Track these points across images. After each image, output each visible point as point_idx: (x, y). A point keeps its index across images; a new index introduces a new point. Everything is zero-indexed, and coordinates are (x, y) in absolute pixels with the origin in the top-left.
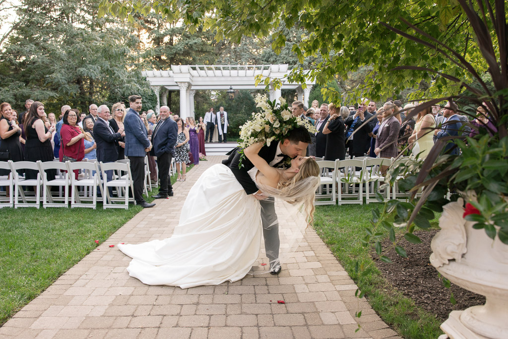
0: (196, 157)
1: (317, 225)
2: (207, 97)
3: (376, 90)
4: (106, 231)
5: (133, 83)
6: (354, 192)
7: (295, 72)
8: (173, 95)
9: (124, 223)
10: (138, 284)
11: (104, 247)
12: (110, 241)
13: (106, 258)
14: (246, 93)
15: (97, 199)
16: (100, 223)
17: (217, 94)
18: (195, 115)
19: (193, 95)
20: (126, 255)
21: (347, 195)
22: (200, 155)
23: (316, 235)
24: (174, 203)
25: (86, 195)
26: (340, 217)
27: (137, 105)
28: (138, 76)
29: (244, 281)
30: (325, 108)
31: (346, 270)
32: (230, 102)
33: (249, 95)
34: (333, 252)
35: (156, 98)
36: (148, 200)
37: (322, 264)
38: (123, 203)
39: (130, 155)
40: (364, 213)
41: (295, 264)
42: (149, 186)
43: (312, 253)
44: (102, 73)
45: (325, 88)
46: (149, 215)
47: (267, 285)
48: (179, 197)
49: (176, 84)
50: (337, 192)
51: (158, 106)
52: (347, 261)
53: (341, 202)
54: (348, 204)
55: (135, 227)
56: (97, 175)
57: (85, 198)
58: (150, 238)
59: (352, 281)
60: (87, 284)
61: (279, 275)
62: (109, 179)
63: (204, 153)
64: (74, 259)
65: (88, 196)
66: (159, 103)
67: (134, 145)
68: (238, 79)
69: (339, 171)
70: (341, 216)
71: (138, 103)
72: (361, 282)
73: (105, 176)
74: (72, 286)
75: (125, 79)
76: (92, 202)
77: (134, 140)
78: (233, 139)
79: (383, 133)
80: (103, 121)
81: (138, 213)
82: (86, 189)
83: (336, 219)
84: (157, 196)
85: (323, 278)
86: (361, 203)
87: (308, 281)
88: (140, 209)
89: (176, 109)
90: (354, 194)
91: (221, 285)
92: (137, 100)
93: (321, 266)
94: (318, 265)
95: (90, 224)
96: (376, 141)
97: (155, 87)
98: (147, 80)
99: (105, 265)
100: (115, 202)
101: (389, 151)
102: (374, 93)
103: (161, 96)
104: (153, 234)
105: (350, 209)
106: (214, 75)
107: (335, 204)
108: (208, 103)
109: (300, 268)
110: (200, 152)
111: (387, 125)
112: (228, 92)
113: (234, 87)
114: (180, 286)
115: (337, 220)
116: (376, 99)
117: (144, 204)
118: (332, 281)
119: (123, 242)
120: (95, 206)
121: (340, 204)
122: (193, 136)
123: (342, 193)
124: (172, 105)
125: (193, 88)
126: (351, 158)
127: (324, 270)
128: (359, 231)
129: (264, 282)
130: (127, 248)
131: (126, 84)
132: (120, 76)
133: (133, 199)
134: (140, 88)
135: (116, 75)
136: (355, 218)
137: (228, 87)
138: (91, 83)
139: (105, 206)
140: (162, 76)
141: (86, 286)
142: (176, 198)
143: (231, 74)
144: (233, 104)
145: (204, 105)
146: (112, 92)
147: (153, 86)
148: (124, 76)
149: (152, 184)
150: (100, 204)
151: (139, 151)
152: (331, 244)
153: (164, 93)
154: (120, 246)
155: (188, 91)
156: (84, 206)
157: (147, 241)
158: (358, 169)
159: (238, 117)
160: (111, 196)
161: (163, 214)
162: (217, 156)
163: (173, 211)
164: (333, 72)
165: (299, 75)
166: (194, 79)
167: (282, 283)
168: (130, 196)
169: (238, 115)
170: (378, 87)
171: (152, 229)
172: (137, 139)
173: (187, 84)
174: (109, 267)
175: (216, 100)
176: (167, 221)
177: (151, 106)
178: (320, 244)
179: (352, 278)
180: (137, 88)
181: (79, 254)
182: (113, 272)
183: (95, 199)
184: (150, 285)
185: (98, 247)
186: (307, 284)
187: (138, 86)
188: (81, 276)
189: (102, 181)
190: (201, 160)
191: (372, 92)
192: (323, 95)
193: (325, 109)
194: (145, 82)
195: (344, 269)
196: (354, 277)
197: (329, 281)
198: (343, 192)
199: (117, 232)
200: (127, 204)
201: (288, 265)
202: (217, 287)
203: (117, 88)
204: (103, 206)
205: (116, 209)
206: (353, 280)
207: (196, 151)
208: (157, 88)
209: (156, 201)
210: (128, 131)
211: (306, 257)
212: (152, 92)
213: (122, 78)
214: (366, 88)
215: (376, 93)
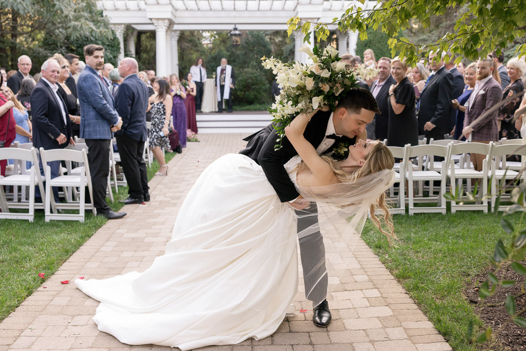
0: (182, 137)
1: (380, 248)
2: (197, 42)
3: (472, 43)
4: (53, 258)
5: (83, 20)
6: (431, 194)
7: (350, 14)
8: (143, 37)
9: (80, 245)
10: (113, 344)
11: (53, 283)
12: (62, 273)
13: (57, 301)
14: (258, 36)
15: (35, 206)
16: (42, 244)
17: (212, 36)
18: (179, 69)
19: (177, 38)
20: (89, 297)
21: (421, 199)
22: (189, 133)
23: (380, 262)
24: (155, 211)
25: (16, 200)
26: (412, 234)
27: (96, 60)
28: (91, 9)
29: (276, 338)
30: (385, 63)
31: (430, 320)
32: (234, 50)
33: (263, 39)
34: (408, 290)
35: (119, 44)
36: (114, 207)
37: (393, 310)
38: (76, 212)
39: (87, 138)
40: (449, 228)
41: (352, 311)
42: (114, 184)
43: (375, 293)
44: (34, 4)
45: (395, 38)
46: (119, 231)
47: (311, 344)
48: (161, 202)
49: (150, 22)
50: (406, 194)
51: (121, 56)
52: (430, 305)
53: (413, 211)
54: (424, 214)
55: (98, 251)
56: (35, 169)
57: (14, 205)
58: (123, 268)
59: (440, 337)
60: (33, 343)
61: (329, 328)
62: (55, 174)
63: (195, 129)
64: (8, 303)
65: (19, 200)
66: (122, 51)
67: (93, 121)
68: (247, 14)
69: (410, 162)
70: (415, 233)
71: (97, 57)
72: (456, 338)
73: (48, 169)
74: (11, 347)
75: (71, 14)
76: (27, 211)
77: (92, 113)
78: (238, 108)
79: (477, 103)
80: (47, 85)
81: (100, 227)
82: (16, 190)
83: (408, 237)
84: (127, 201)
85: (396, 333)
86: (444, 212)
87: (373, 337)
88: (102, 221)
89: (149, 60)
90: (432, 198)
91: (241, 345)
92: (96, 53)
93: (392, 314)
94: (387, 312)
95: (27, 247)
96: (466, 116)
97: (117, 26)
98: (105, 14)
99: (59, 313)
100: (62, 210)
101: (485, 131)
102: (469, 47)
103: (126, 40)
104: (127, 262)
105: (427, 222)
106: (209, 8)
107: (403, 212)
108: (198, 51)
109: (359, 317)
110: (189, 128)
111: (482, 92)
112: (231, 35)
113: (240, 27)
114: (179, 347)
115: (409, 239)
116: (472, 57)
117: (108, 213)
118: (410, 337)
119: (82, 276)
120: (33, 217)
121: (411, 212)
122: (177, 103)
123: (414, 197)
124: (142, 54)
125: (176, 27)
126: (428, 143)
127: (396, 320)
128: (445, 257)
129: (307, 340)
130: (89, 286)
131: (73, 23)
132: (64, 10)
133: (91, 206)
134: (94, 28)
135: (57, 7)
136: (437, 235)
137: (231, 27)
138: (14, 19)
139: (49, 217)
140: (128, 10)
141: (33, 347)
142: (158, 203)
143: (236, 7)
144: (239, 52)
145: (192, 54)
146: (49, 33)
147: (115, 24)
148: (70, 9)
149: (118, 180)
150: (40, 213)
151: (101, 131)
152: (405, 278)
153: (130, 34)
154: (79, 282)
155: (169, 33)
156: (15, 217)
157: (119, 274)
158: (439, 159)
159: (246, 73)
160: (56, 201)
161: (140, 229)
162: (214, 134)
163: (155, 224)
164: (408, 16)
165: (356, 19)
166: (178, 14)
167: (334, 340)
168: (87, 200)
169: (246, 70)
170: (475, 38)
171: (125, 254)
172: (97, 112)
173: (167, 21)
174: (64, 316)
175: (210, 46)
176: (147, 240)
177: (111, 56)
178: (386, 277)
179: (440, 333)
180: (90, 28)
181: (16, 295)
182: (71, 324)
183: (32, 205)
184: (131, 346)
185: (45, 284)
186: (372, 342)
187: (92, 25)
188: (22, 331)
189: (42, 177)
190: (189, 141)
191: (466, 44)
192: (391, 49)
193: (386, 66)
194: (102, 18)
195: (426, 318)
196: (443, 330)
197: (406, 336)
198: (416, 193)
199: (71, 259)
200: (82, 213)
201: (341, 312)
202: (236, 348)
203: (58, 28)
204: (44, 216)
205: (65, 222)
206: (443, 335)
207: (182, 126)
208: (119, 27)
209: (126, 209)
210: (83, 101)
211: (367, 298)
212: (113, 33)
213: (66, 12)
214: (457, 38)
215: (472, 46)
